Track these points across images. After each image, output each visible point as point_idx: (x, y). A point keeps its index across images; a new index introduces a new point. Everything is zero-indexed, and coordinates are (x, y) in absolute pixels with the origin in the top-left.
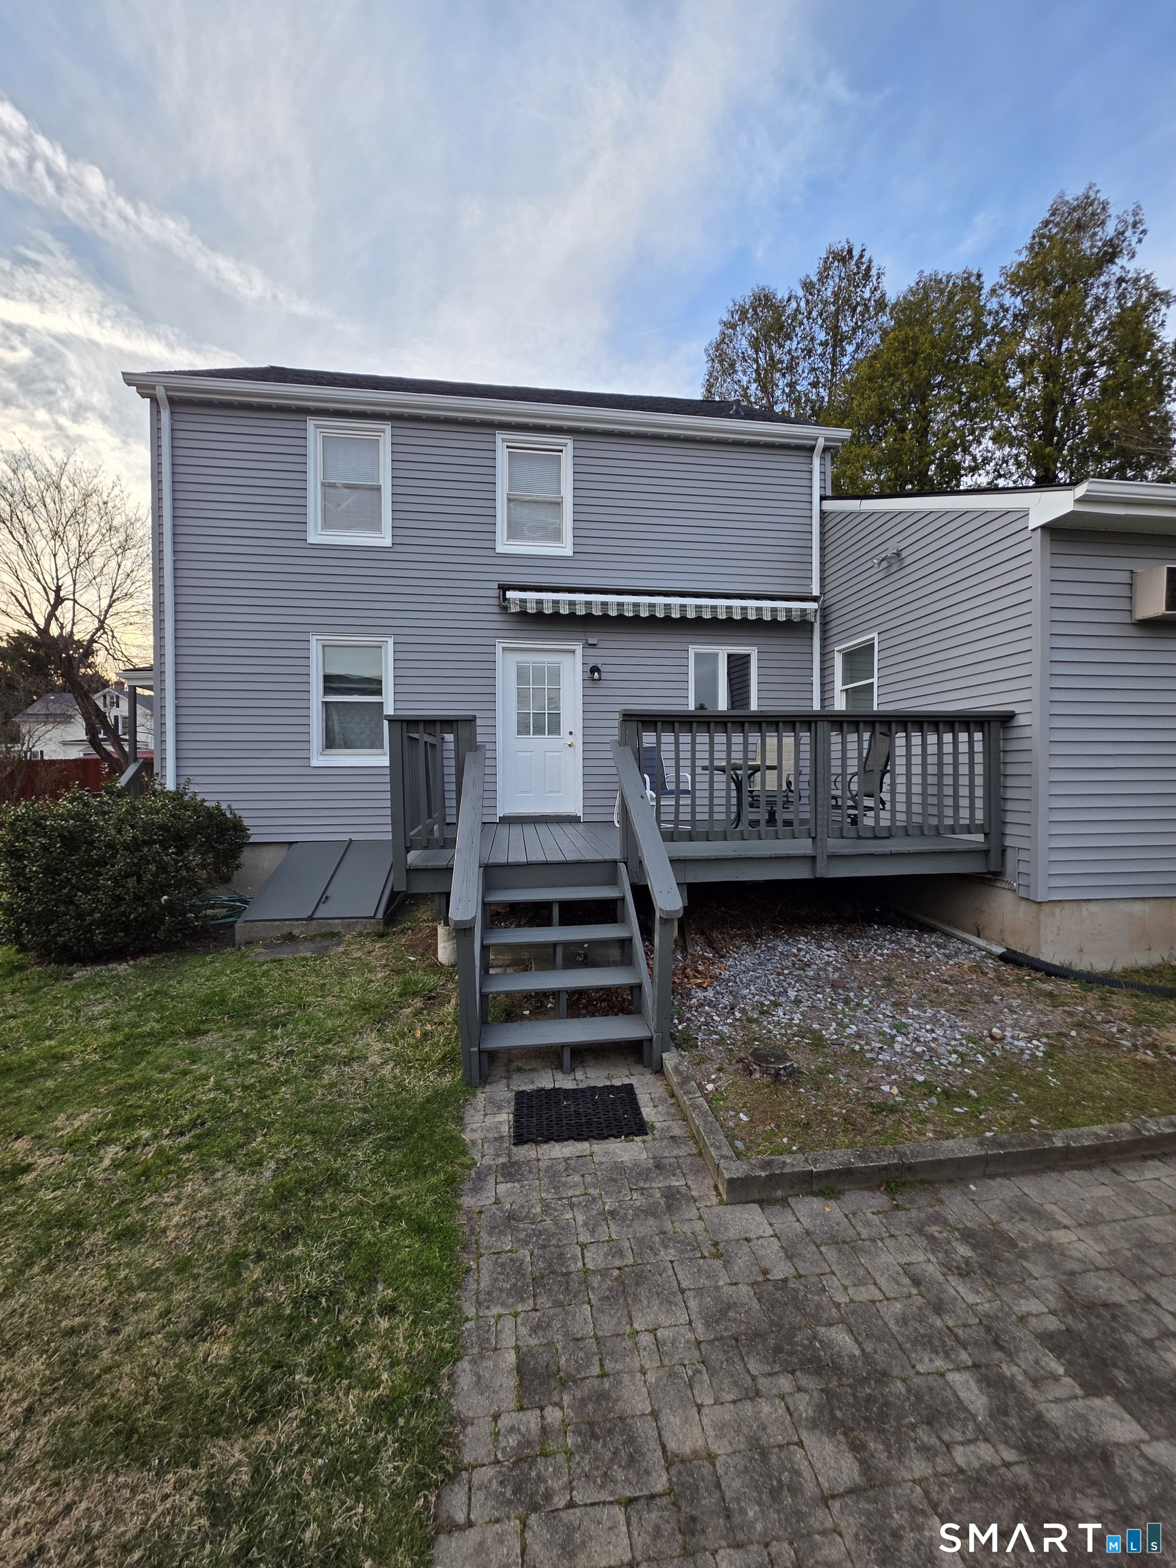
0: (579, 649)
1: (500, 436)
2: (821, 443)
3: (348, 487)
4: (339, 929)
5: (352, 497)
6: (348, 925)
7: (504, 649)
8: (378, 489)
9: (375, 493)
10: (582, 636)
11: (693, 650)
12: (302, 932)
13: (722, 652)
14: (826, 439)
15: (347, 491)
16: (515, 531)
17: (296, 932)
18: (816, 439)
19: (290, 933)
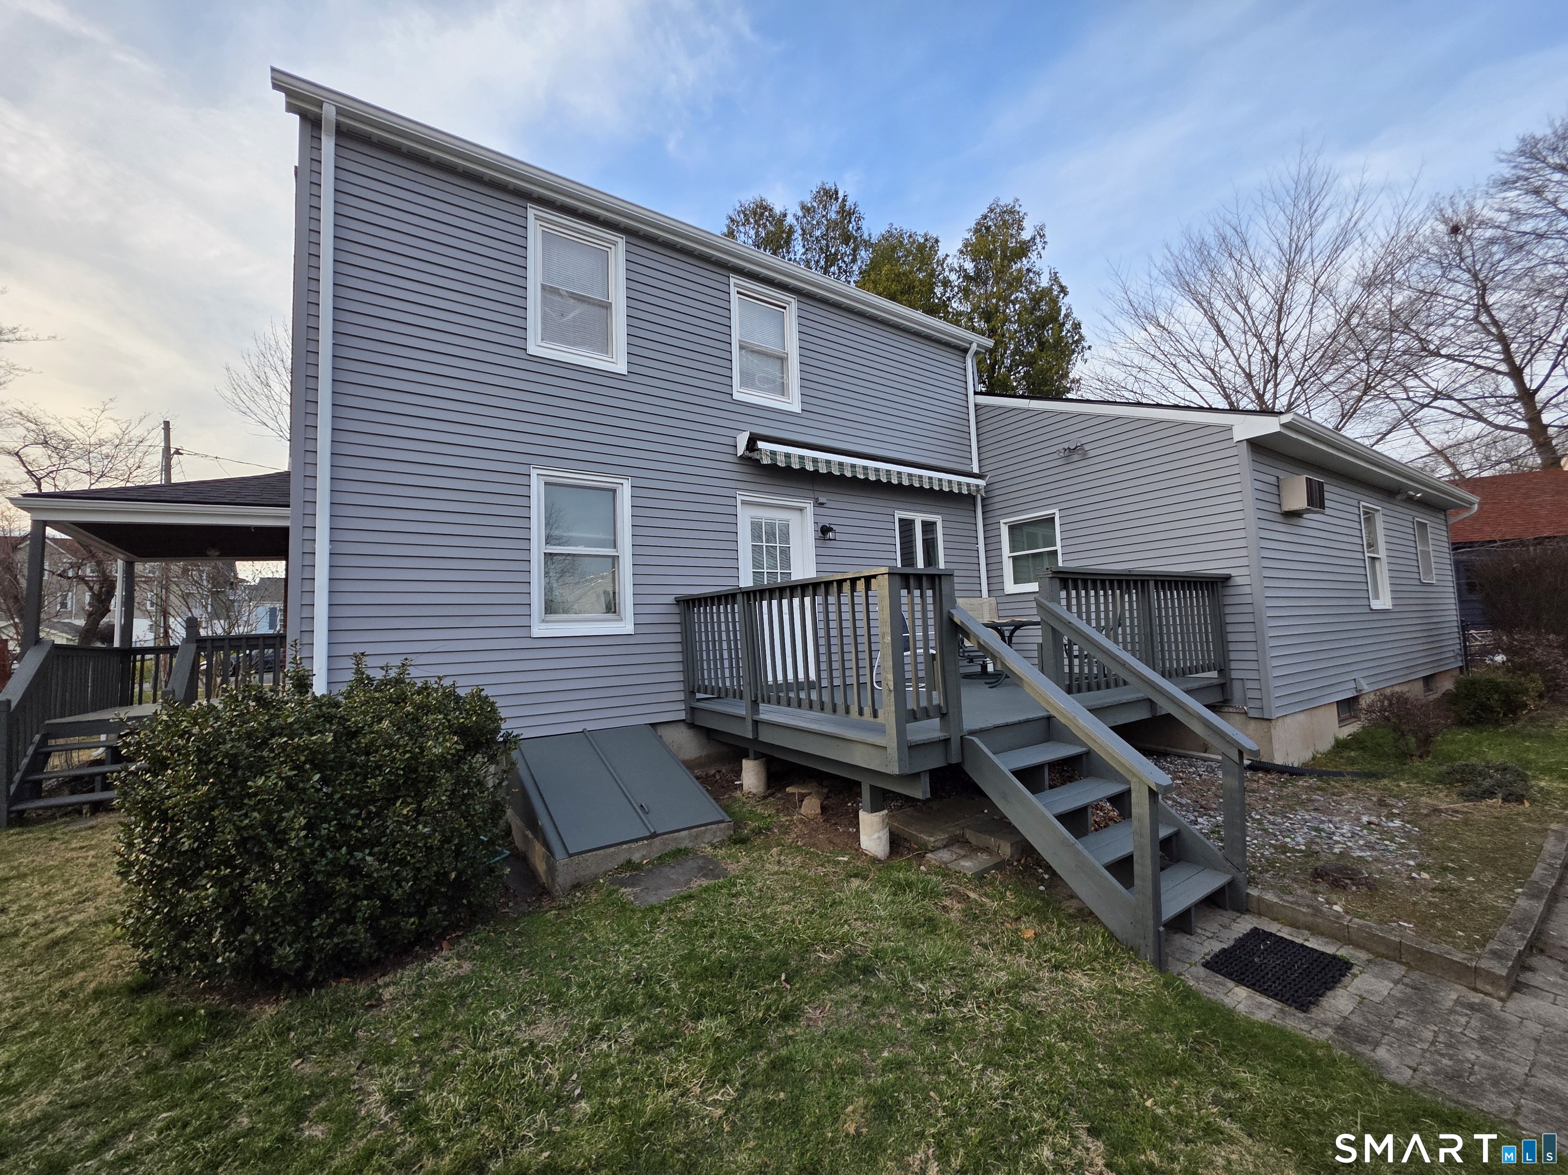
0: (809, 507)
1: (734, 280)
2: (974, 347)
3: (573, 296)
4: (686, 844)
5: (577, 310)
6: (696, 837)
7: (744, 503)
8: (607, 306)
9: (604, 311)
10: (811, 494)
11: (899, 514)
12: (644, 857)
13: (919, 518)
14: (979, 345)
15: (572, 301)
16: (748, 381)
17: (636, 858)
18: (971, 343)
19: (629, 862)
